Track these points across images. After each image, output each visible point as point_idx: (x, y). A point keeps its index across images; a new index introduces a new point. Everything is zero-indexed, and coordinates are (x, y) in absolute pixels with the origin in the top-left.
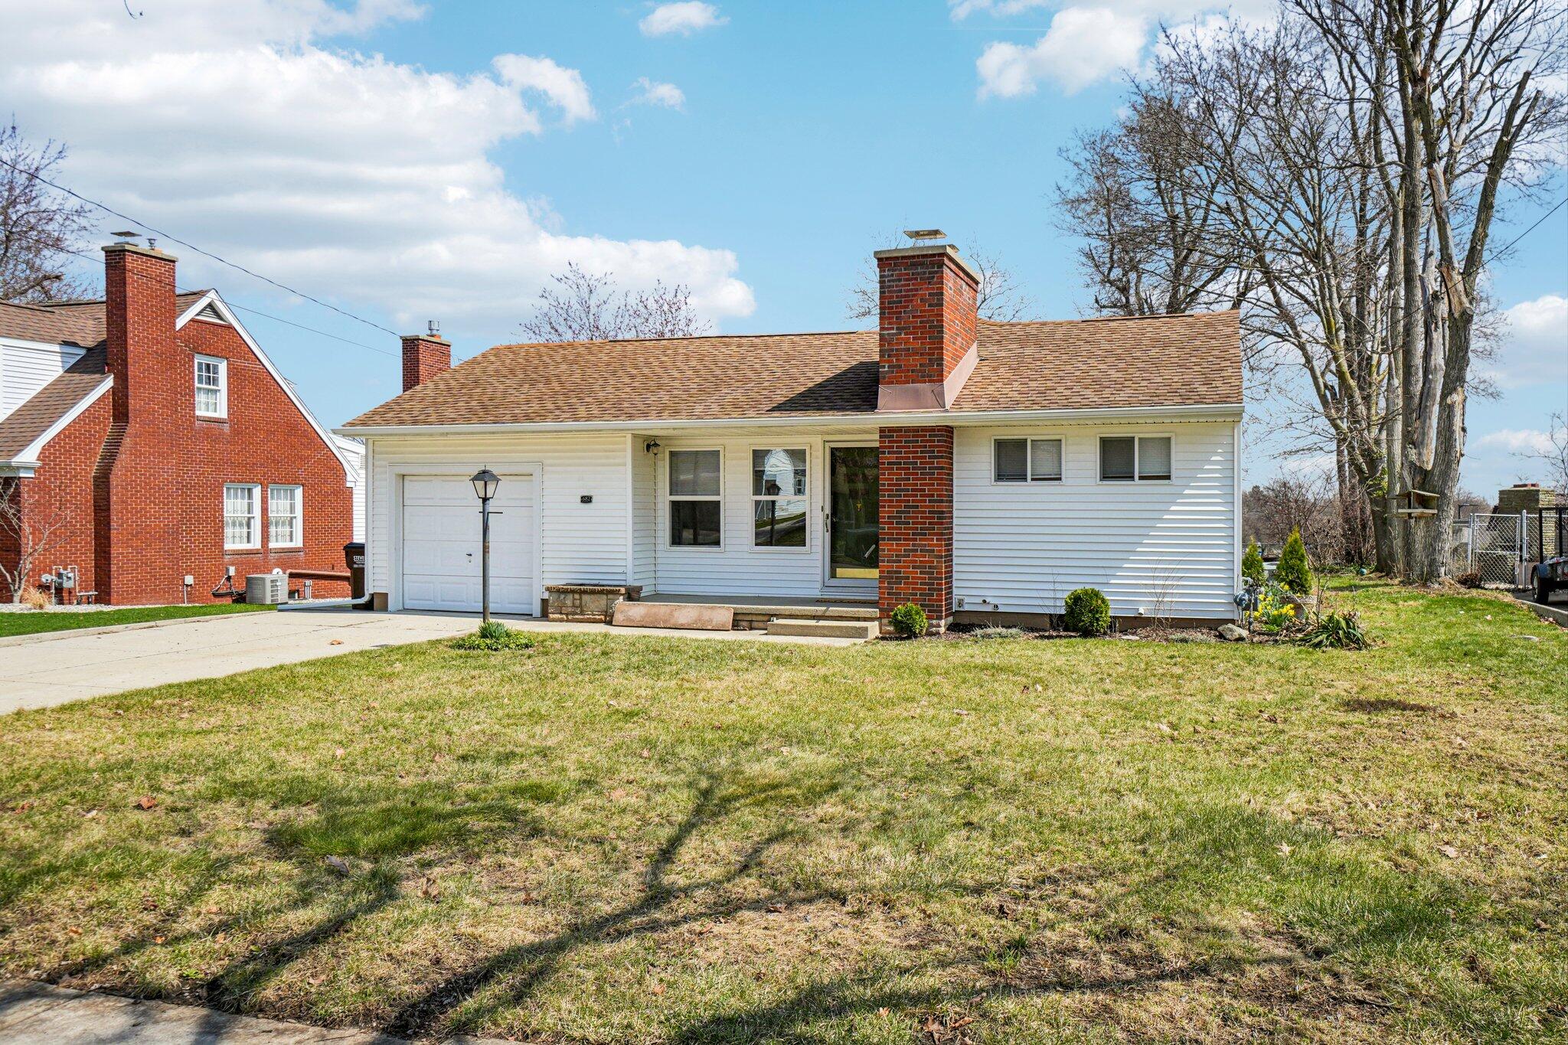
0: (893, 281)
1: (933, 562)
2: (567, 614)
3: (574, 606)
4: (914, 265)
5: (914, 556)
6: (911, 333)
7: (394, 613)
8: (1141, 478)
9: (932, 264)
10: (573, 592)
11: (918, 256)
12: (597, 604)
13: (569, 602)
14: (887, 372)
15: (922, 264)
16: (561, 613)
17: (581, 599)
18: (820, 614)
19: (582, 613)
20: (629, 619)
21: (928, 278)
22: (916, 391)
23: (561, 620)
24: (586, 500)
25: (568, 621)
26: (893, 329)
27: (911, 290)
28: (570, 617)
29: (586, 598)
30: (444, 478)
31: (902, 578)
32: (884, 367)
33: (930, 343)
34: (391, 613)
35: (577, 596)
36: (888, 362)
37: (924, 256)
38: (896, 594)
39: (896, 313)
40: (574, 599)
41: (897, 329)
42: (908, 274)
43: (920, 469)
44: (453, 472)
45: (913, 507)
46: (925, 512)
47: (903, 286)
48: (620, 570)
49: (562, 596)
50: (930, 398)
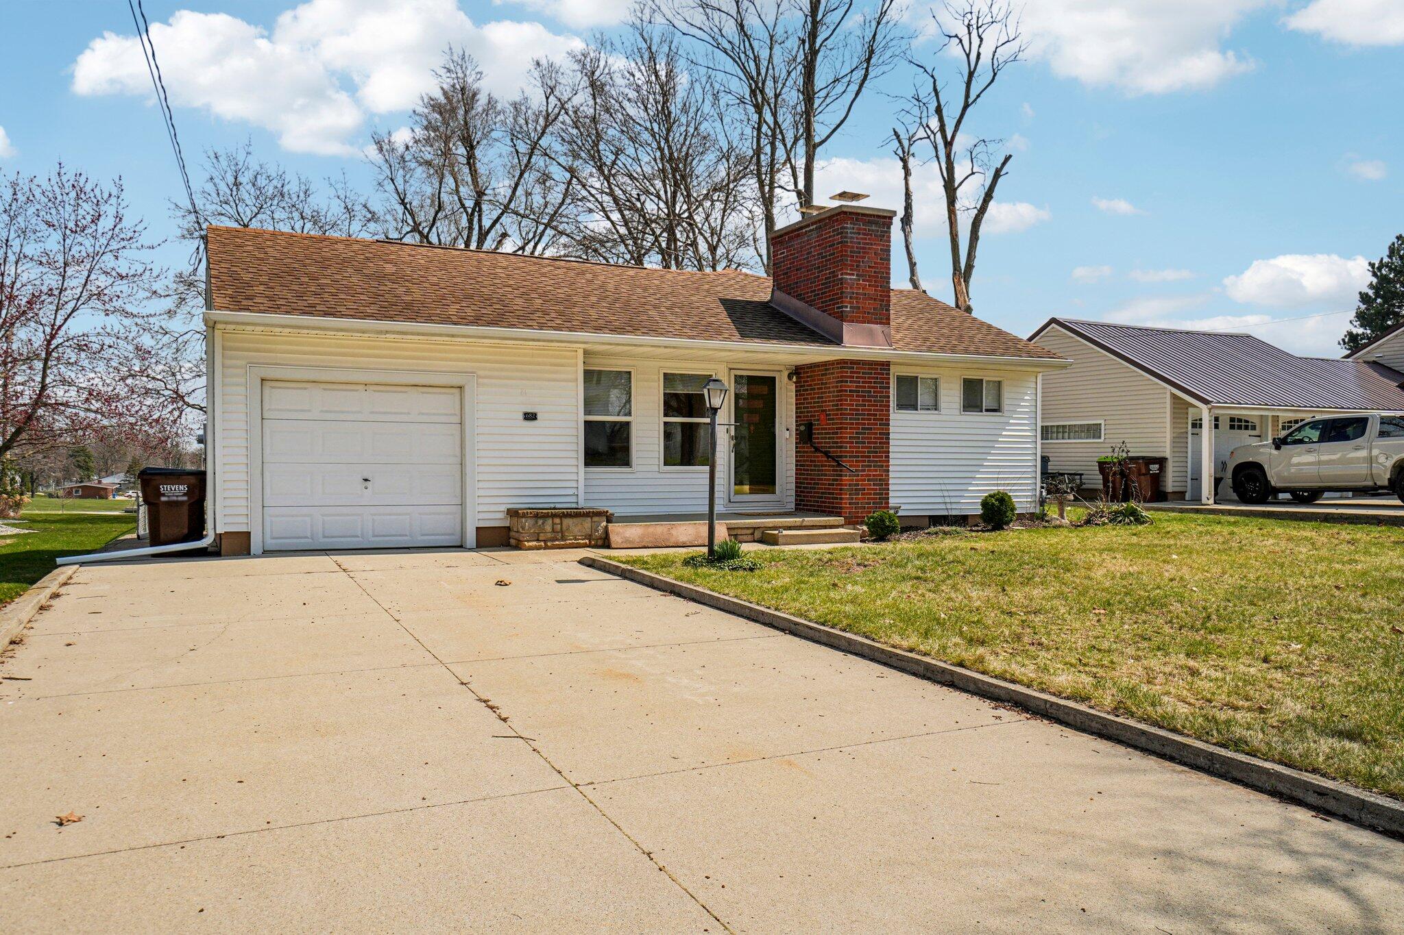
0: (854, 233)
1: (882, 475)
2: (545, 541)
3: (553, 531)
4: (870, 223)
5: (868, 471)
6: (867, 281)
7: (258, 557)
8: (987, 410)
9: (884, 224)
10: (554, 516)
11: (874, 216)
12: (580, 527)
13: (548, 528)
14: (849, 312)
15: (876, 223)
16: (538, 540)
17: (561, 524)
18: (798, 524)
19: (563, 538)
20: (627, 541)
21: (880, 236)
22: (871, 330)
23: (538, 548)
24: (530, 417)
25: (546, 548)
26: (853, 274)
27: (868, 244)
28: (549, 544)
29: (567, 521)
30: (329, 386)
31: (860, 489)
32: (846, 307)
33: (880, 291)
34: (256, 556)
35: (557, 521)
36: (850, 303)
37: (878, 216)
38: (855, 503)
39: (856, 261)
40: (554, 524)
41: (857, 275)
42: (865, 230)
43: (873, 397)
44: (344, 379)
45: (868, 429)
46: (876, 434)
47: (862, 239)
48: (571, 492)
49: (540, 522)
50: (881, 338)
